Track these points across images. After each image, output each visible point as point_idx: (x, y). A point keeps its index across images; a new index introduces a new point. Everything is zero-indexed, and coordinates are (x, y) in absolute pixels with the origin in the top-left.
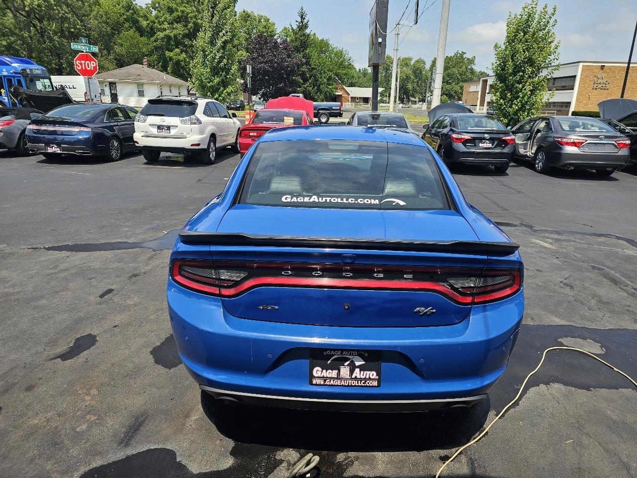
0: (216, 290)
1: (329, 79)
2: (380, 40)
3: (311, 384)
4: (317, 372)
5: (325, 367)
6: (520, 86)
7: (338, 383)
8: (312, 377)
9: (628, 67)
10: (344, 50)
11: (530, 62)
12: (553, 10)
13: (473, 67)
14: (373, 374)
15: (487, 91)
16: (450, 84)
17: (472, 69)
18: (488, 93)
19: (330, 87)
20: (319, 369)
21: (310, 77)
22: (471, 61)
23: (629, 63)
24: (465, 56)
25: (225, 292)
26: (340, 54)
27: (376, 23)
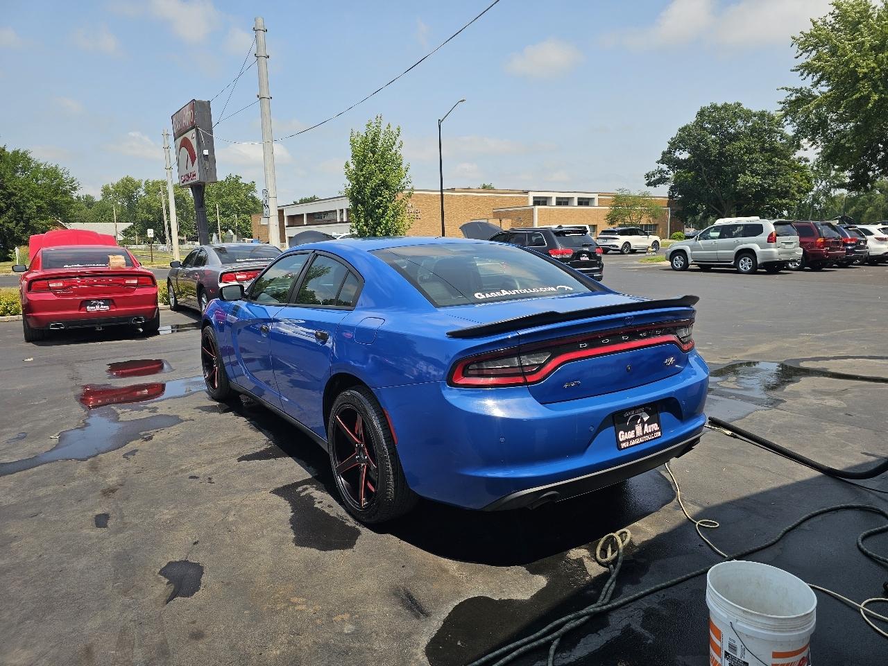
0: (521, 380)
1: (40, 209)
2: (206, 152)
3: (620, 449)
4: (622, 436)
5: (626, 430)
6: (381, 211)
7: (637, 441)
8: (618, 443)
9: (442, 195)
10: (60, 167)
11: (385, 184)
12: (397, 131)
13: (255, 194)
14: (655, 426)
15: (286, 224)
16: (228, 216)
17: (253, 198)
18: (287, 226)
19: (44, 222)
20: (622, 432)
21: (8, 208)
22: (251, 188)
23: (442, 191)
24: (240, 181)
25: (529, 379)
26: (52, 174)
27: (197, 130)
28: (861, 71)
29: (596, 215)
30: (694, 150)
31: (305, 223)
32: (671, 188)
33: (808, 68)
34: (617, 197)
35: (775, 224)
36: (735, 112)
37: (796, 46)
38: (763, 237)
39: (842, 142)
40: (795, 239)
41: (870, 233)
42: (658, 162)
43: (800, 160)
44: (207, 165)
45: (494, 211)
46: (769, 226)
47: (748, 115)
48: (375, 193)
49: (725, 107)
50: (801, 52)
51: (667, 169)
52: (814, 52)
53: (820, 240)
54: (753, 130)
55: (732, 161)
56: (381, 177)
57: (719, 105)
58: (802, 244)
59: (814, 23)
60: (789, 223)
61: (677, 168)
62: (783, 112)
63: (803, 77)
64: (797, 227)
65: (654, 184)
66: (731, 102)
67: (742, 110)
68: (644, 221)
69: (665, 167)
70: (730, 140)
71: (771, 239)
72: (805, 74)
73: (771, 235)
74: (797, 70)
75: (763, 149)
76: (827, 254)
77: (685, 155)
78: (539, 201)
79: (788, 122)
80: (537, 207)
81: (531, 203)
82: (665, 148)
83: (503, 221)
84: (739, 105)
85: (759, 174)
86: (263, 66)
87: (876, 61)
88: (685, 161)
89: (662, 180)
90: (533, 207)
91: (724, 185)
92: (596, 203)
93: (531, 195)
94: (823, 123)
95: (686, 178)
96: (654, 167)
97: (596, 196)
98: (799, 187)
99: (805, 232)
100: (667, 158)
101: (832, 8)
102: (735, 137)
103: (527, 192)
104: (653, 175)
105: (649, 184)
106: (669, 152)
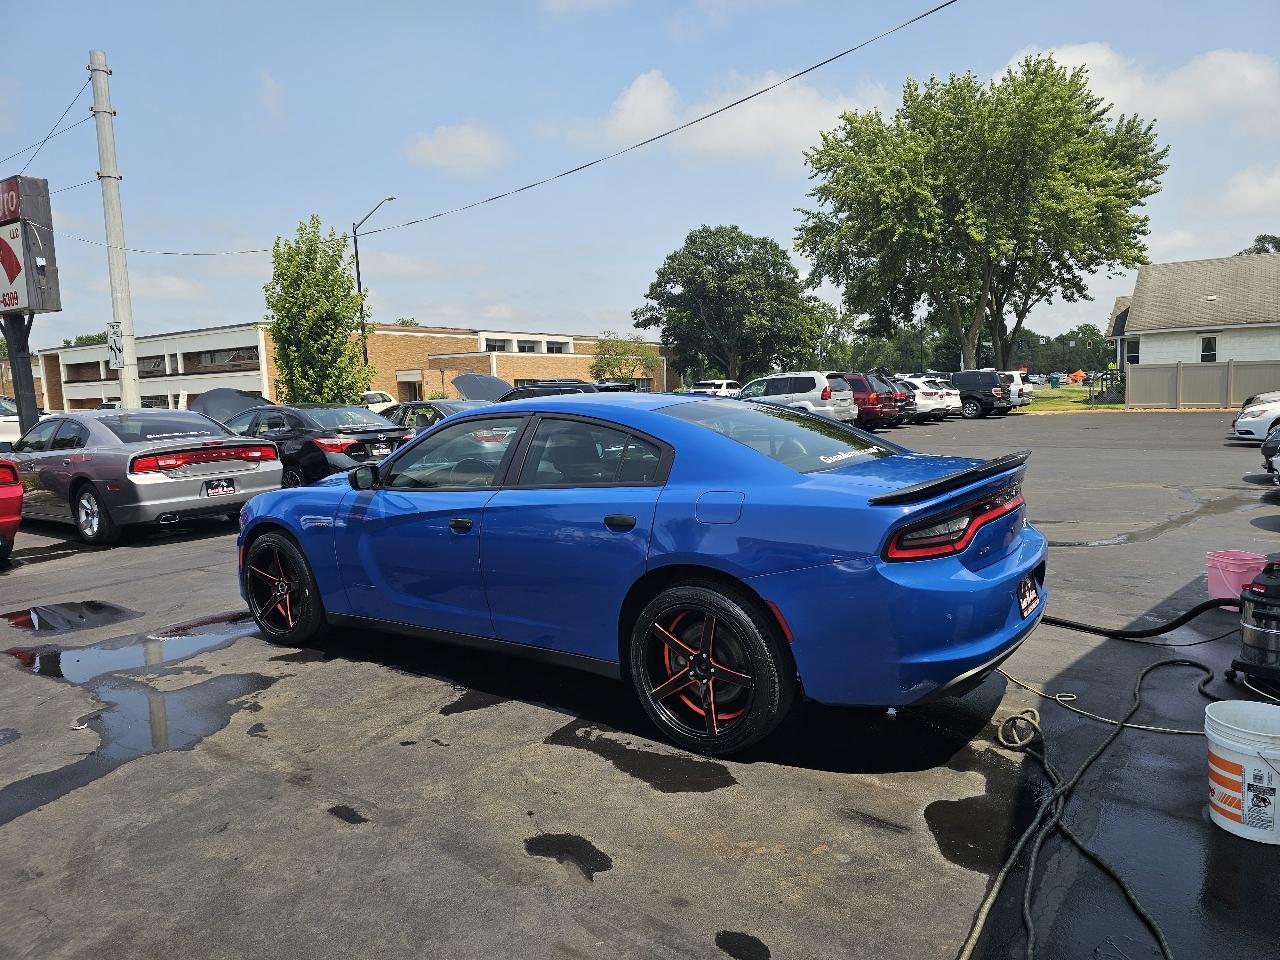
2: (41, 262)
3: (1023, 618)
4: (1023, 604)
8: (1021, 612)
27: (25, 224)
28: (886, 200)
29: (576, 365)
30: (688, 283)
31: (102, 377)
32: (664, 331)
33: (824, 192)
34: (602, 343)
35: (828, 377)
36: (732, 236)
37: (809, 164)
38: (816, 393)
39: (869, 280)
40: (848, 394)
41: (916, 388)
42: (647, 296)
43: (809, 299)
44: (43, 282)
45: (430, 358)
46: (821, 379)
47: (747, 242)
48: (317, 332)
49: (720, 231)
50: (816, 171)
51: (658, 307)
52: (830, 174)
53: (873, 396)
54: (754, 261)
55: (734, 300)
56: (327, 306)
57: (713, 229)
58: (856, 401)
59: (825, 139)
60: (841, 376)
61: (670, 306)
62: (800, 241)
63: (821, 203)
64: (849, 380)
65: (644, 324)
66: (727, 225)
67: (739, 235)
68: (637, 375)
69: (655, 303)
70: (730, 272)
71: (825, 395)
72: (823, 200)
73: (825, 390)
74: (813, 195)
75: (768, 284)
76: (882, 412)
77: (678, 290)
78: (492, 346)
79: (807, 253)
80: (494, 354)
81: (483, 348)
82: (655, 279)
83: (446, 372)
84: (736, 228)
85: (767, 315)
86: (107, 127)
87: (899, 189)
88: (679, 296)
89: (655, 321)
90: (488, 353)
91: (725, 329)
92: (571, 349)
93: (483, 337)
94: (843, 256)
95: (681, 318)
96: (643, 303)
97: (570, 340)
98: (811, 332)
99: (858, 387)
100: (655, 292)
101: (842, 123)
102: (734, 270)
103: (476, 332)
104: (642, 313)
105: (637, 325)
106: (659, 285)
